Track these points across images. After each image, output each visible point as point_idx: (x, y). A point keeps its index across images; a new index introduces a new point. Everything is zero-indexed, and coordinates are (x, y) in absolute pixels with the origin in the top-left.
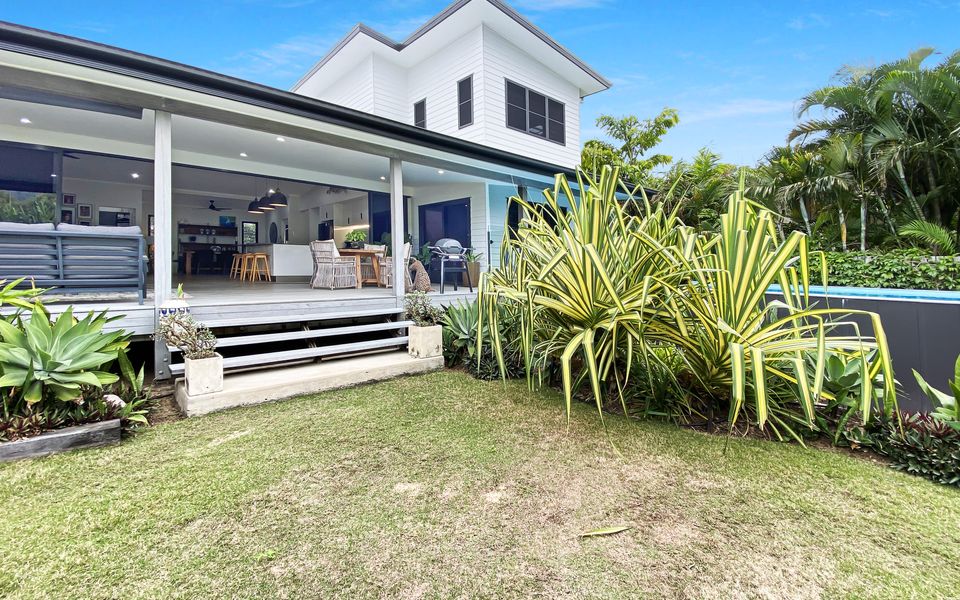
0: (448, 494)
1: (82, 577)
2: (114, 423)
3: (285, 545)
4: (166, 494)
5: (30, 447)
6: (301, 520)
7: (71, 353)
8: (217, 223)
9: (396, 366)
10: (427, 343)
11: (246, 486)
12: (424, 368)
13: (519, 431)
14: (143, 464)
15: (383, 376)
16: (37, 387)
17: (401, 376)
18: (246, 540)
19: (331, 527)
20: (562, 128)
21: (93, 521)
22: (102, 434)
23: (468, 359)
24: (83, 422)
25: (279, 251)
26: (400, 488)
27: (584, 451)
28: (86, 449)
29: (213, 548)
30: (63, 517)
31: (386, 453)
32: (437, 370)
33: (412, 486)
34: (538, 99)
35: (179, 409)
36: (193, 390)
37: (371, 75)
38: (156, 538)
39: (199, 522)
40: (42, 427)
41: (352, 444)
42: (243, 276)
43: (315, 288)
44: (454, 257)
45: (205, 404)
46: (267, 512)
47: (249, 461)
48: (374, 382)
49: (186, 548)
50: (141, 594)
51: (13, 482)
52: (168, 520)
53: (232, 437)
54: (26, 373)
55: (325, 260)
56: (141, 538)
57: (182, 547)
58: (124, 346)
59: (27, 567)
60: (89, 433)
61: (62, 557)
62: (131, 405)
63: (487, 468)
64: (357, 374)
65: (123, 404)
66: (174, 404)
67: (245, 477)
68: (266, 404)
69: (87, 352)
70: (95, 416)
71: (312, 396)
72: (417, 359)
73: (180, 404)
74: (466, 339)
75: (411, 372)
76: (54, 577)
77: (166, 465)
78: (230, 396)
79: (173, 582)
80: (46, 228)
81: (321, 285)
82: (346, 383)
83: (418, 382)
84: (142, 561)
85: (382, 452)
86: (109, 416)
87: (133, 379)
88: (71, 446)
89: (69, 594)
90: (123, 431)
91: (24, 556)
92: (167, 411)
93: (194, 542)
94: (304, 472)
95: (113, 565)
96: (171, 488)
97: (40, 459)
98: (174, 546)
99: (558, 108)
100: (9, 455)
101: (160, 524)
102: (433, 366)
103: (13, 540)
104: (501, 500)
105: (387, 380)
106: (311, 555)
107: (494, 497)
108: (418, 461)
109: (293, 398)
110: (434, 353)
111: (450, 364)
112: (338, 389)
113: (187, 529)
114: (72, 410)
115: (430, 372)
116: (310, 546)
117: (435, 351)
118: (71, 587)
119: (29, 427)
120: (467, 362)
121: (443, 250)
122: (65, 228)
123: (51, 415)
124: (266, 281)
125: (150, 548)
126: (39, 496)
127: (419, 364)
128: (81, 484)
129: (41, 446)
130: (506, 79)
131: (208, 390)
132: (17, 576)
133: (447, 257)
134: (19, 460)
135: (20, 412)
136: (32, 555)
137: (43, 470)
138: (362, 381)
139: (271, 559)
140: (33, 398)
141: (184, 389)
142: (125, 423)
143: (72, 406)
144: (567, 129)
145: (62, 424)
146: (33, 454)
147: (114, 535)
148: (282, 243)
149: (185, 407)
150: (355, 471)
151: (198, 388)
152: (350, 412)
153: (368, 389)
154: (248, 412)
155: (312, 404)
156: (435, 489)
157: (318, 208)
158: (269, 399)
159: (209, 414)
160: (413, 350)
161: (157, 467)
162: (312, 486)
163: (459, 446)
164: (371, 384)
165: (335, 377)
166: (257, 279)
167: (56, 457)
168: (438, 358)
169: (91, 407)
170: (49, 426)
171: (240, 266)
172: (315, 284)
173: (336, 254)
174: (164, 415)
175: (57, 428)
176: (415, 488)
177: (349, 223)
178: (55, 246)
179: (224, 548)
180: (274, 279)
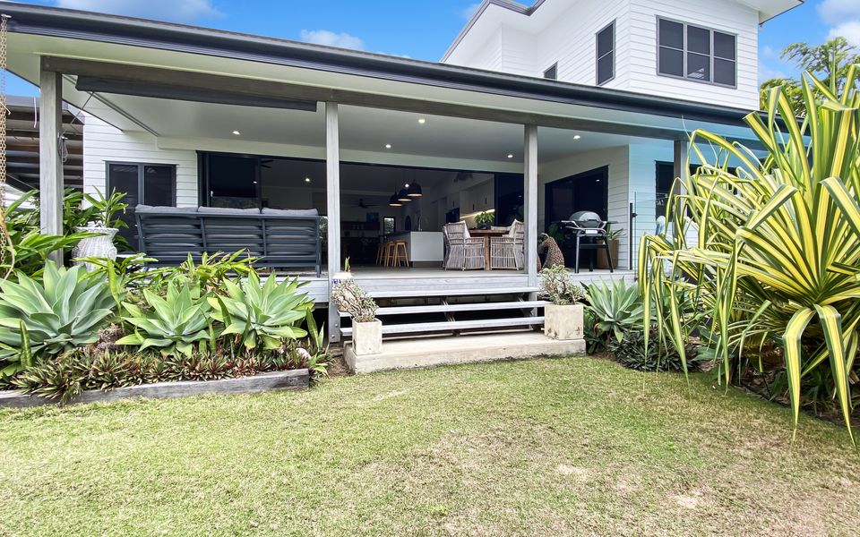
0: (623, 486)
1: (288, 496)
2: (304, 371)
3: (454, 503)
4: (346, 435)
5: (247, 384)
6: (466, 483)
7: (275, 309)
8: (364, 219)
9: (534, 346)
10: (566, 323)
11: (410, 439)
12: (562, 351)
13: (703, 431)
14: (326, 409)
15: (520, 355)
16: (253, 335)
17: (539, 356)
18: (418, 490)
19: (497, 496)
20: (733, 65)
21: (295, 450)
22: (296, 379)
23: (615, 345)
24: (283, 368)
25: (415, 237)
26: (564, 469)
27: (811, 468)
28: (286, 390)
29: (389, 492)
30: (272, 442)
31: (540, 431)
32: (577, 355)
33: (578, 471)
34: (699, 34)
35: (347, 367)
36: (359, 350)
37: (500, 49)
38: (342, 473)
39: (375, 465)
40: (256, 369)
41: (502, 417)
42: (387, 262)
43: (448, 269)
44: (591, 232)
45: (368, 363)
46: (433, 468)
47: (409, 418)
48: (511, 360)
49: (367, 487)
50: (335, 522)
51: (237, 410)
52: (351, 458)
53: (391, 395)
54: (245, 324)
55: (457, 242)
56: (330, 470)
57: (363, 485)
58: (311, 307)
59: (248, 479)
60: (287, 377)
61: (273, 475)
62: (315, 358)
63: (668, 466)
64: (496, 350)
65: (310, 357)
66: (344, 363)
67: (407, 431)
68: (416, 369)
69: (285, 309)
70: (291, 365)
71: (455, 366)
72: (556, 341)
73: (348, 363)
74: (611, 322)
75: (549, 354)
76: (268, 491)
77: (343, 411)
78: (388, 358)
79: (360, 516)
80: (254, 212)
81: (453, 266)
82: (485, 357)
83: (556, 364)
84: (332, 491)
85: (534, 428)
86: (301, 366)
87: (316, 335)
88: (275, 387)
89: (279, 509)
90: (311, 380)
91: (246, 470)
92: (339, 368)
93: (373, 483)
94: (460, 435)
95: (311, 490)
96: (349, 431)
97: (254, 395)
98: (357, 483)
99: (727, 42)
100: (234, 389)
101: (343, 461)
102: (573, 350)
103: (238, 456)
104: (698, 507)
105: (523, 360)
106: (481, 520)
107: (688, 502)
108: (579, 444)
109: (438, 366)
110: (574, 335)
111: (591, 351)
112: (477, 363)
113: (365, 469)
114: (276, 357)
115: (569, 356)
116: (479, 510)
117: (575, 333)
118: (280, 503)
119: (247, 367)
120: (614, 349)
121: (579, 224)
122: (268, 212)
123: (262, 360)
124: (405, 265)
125: (338, 480)
126: (255, 423)
127: (559, 345)
128: (284, 418)
129: (255, 384)
130: (657, 16)
131: (371, 352)
132: (241, 486)
133: (584, 232)
134: (241, 393)
135: (241, 356)
136: (251, 470)
137: (257, 404)
138: (500, 357)
139: (443, 515)
140: (250, 344)
141: (351, 349)
142: (311, 372)
143: (275, 354)
144: (739, 67)
145: (269, 368)
146: (250, 391)
147: (310, 464)
148: (417, 230)
149: (353, 365)
150: (510, 444)
151: (363, 349)
152: (492, 385)
153: (507, 365)
154: (402, 375)
155: (456, 374)
156: (607, 479)
157: (446, 198)
158: (418, 366)
159: (371, 374)
160: (550, 331)
161: (336, 412)
162: (470, 450)
163: (623, 436)
164: (509, 361)
165: (475, 350)
166: (398, 265)
167: (266, 395)
168: (578, 342)
169: (288, 356)
170: (261, 369)
171: (384, 254)
172: (448, 266)
173: (467, 235)
174: (337, 372)
175: (265, 370)
176: (582, 474)
177: (474, 210)
178: (260, 227)
179: (399, 494)
180: (411, 263)
